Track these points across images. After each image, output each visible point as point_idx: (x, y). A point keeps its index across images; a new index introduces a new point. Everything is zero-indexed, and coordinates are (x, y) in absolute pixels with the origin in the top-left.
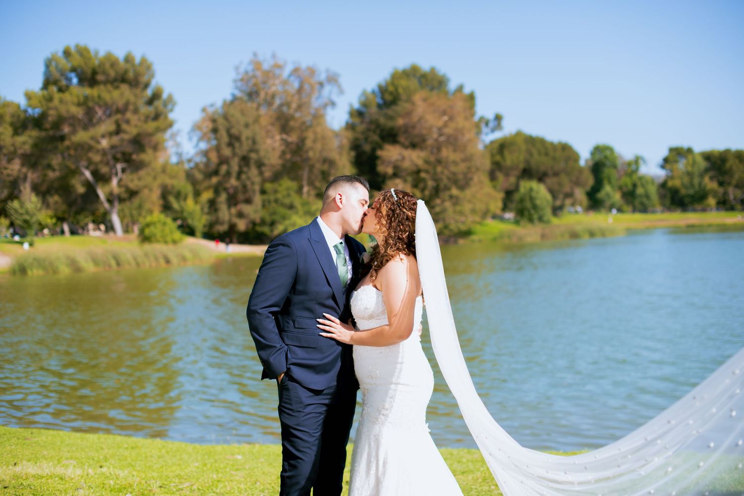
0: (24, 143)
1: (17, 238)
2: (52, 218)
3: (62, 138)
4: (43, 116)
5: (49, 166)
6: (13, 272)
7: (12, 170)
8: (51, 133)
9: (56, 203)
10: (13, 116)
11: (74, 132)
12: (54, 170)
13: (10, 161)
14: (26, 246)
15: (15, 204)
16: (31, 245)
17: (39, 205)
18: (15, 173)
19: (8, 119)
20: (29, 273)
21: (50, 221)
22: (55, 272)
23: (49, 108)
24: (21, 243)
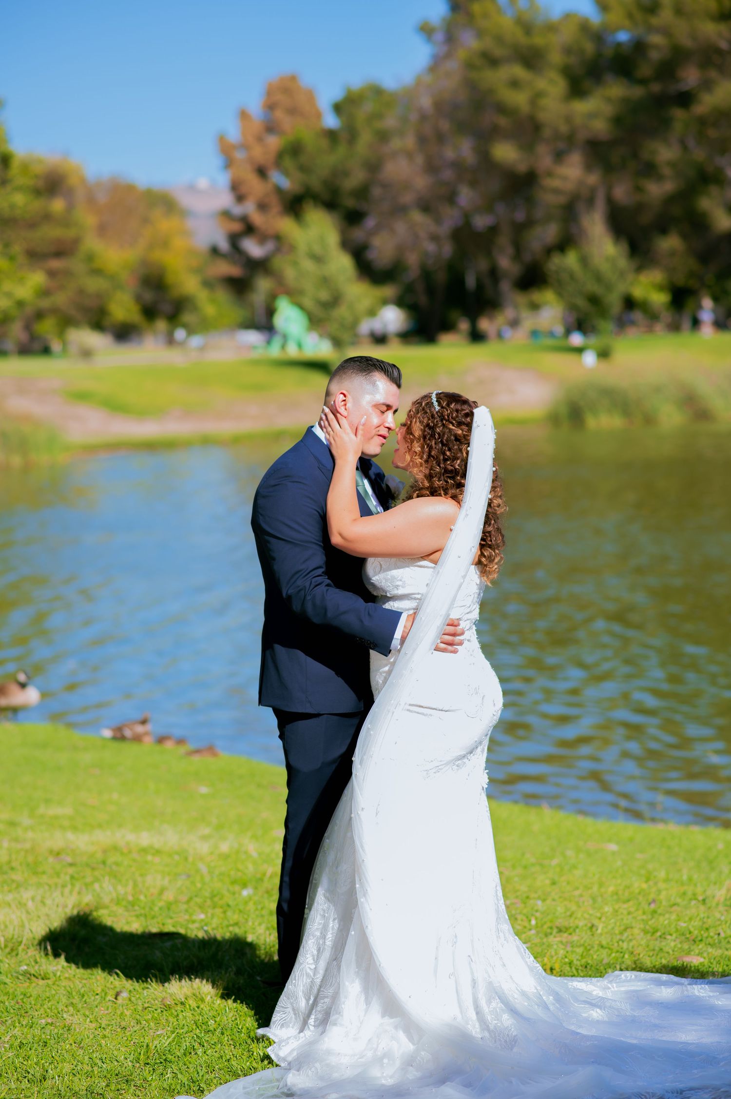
0: (592, 116)
1: (577, 339)
2: (661, 288)
3: (685, 99)
4: (639, 47)
5: (650, 170)
6: (554, 419)
7: (565, 178)
8: (656, 88)
9: (673, 253)
10: (568, 51)
11: (707, 85)
12: (660, 178)
13: (559, 156)
14: (590, 359)
15: (571, 259)
16: (604, 354)
17: (623, 263)
18: (569, 187)
19: (556, 58)
20: (591, 422)
21: (659, 299)
22: (649, 420)
23: (650, 29)
24: (580, 350)
